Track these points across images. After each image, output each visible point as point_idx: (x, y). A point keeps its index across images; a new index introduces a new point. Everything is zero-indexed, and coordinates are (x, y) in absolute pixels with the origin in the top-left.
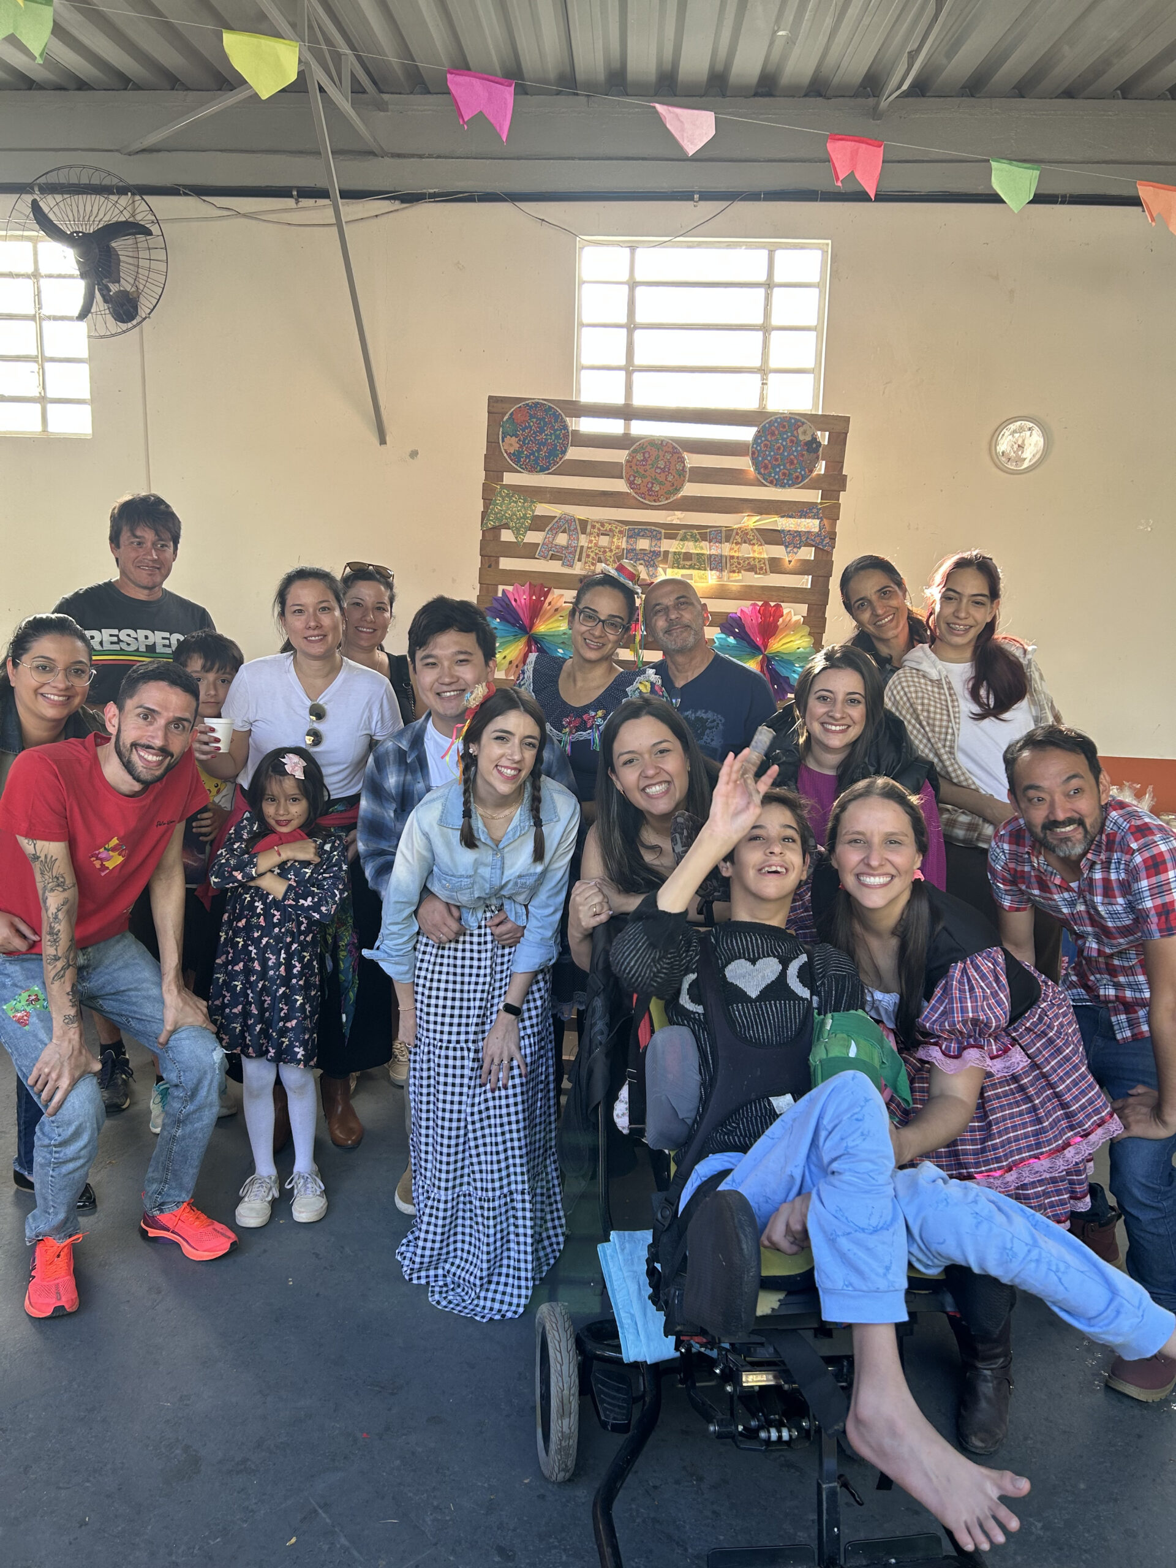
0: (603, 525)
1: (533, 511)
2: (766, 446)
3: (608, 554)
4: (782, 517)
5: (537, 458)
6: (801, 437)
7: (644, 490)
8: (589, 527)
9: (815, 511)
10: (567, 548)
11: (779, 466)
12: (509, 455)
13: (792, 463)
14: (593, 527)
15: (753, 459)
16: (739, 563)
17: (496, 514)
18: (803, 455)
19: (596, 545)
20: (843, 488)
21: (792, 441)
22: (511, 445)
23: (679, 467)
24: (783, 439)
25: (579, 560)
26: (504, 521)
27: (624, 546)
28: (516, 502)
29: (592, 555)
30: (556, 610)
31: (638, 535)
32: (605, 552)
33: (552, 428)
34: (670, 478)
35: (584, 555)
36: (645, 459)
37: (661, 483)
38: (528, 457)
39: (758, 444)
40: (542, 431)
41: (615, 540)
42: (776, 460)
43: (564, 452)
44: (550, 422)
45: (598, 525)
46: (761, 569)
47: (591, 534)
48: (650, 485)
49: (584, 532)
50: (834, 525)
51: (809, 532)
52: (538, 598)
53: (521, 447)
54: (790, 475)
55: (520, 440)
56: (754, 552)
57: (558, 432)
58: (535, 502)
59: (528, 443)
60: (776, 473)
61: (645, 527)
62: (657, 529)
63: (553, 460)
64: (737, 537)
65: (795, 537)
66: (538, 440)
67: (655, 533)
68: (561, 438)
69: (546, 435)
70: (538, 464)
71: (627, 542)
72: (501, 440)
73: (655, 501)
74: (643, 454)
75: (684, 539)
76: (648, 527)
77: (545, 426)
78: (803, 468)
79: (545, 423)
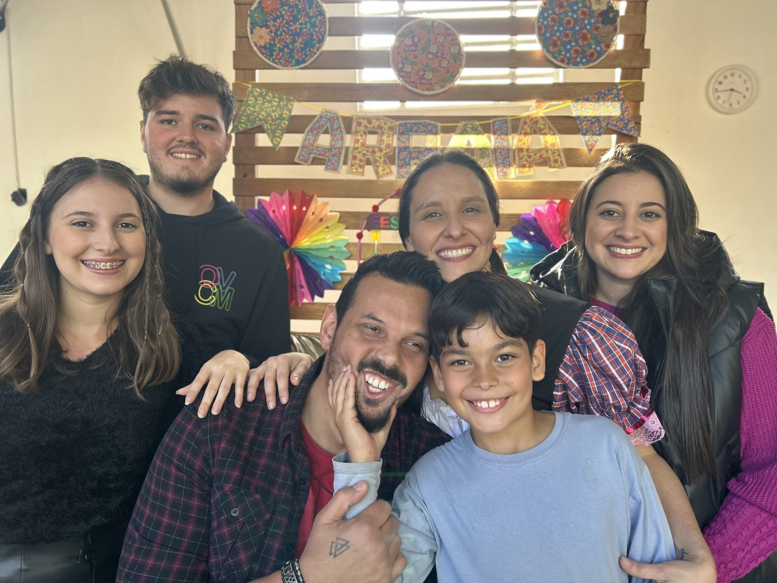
0: (370, 122)
1: (290, 111)
2: (554, 20)
3: (378, 154)
4: (577, 100)
5: (292, 51)
6: (595, 7)
7: (415, 78)
8: (354, 125)
9: (615, 91)
10: (330, 150)
11: (569, 42)
12: (259, 48)
13: (585, 38)
14: (359, 124)
15: (541, 35)
16: (530, 157)
17: (248, 116)
18: (597, 28)
19: (363, 144)
20: (646, 63)
21: (584, 13)
22: (261, 37)
23: (454, 50)
24: (573, 11)
25: (345, 163)
26: (258, 123)
27: (395, 144)
28: (270, 102)
29: (360, 156)
30: (321, 220)
31: (411, 130)
32: (374, 152)
33: (307, 15)
34: (444, 64)
35: (350, 156)
36: (414, 44)
37: (433, 71)
38: (281, 50)
39: (545, 19)
40: (295, 20)
41: (385, 138)
42: (567, 36)
43: (321, 41)
44: (304, 9)
45: (364, 122)
46: (556, 161)
47: (357, 132)
48: (421, 73)
49: (349, 132)
50: (637, 108)
51: (609, 117)
52: (300, 208)
53: (273, 39)
54: (583, 52)
55: (271, 32)
56: (546, 142)
57: (313, 20)
58: (291, 100)
59: (281, 35)
60: (567, 51)
61: (418, 121)
62: (432, 122)
63: (310, 51)
64: (525, 127)
65: (593, 123)
66: (292, 30)
67: (430, 127)
68: (317, 26)
69: (301, 24)
70: (293, 57)
71: (399, 139)
72: (252, 32)
73: (428, 90)
74: (413, 37)
75: (464, 132)
76: (422, 121)
77: (298, 14)
78: (598, 43)
79: (298, 10)
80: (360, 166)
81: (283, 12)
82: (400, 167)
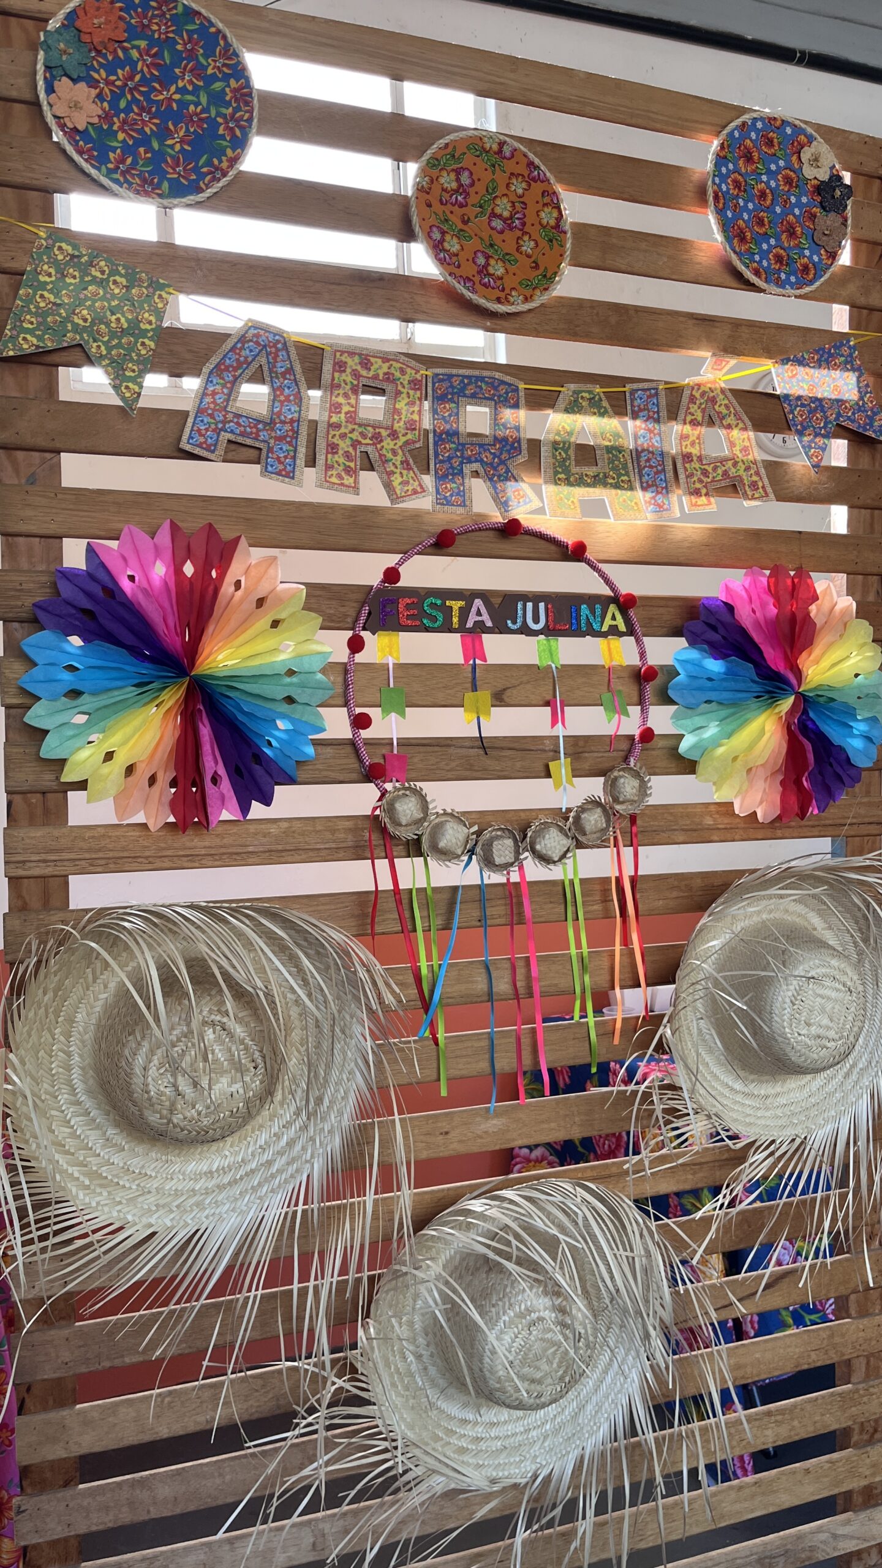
0: (366, 363)
1: (160, 314)
2: (737, 184)
3: (388, 444)
4: (785, 361)
5: (159, 156)
6: (808, 172)
7: (469, 270)
8: (327, 367)
9: (845, 350)
10: (270, 424)
11: (766, 237)
12: (73, 133)
13: (792, 234)
14: (340, 366)
15: (720, 212)
16: (705, 473)
17: (42, 314)
18: (812, 217)
19: (352, 417)
21: (788, 181)
22: (76, 106)
23: (547, 216)
24: (769, 172)
25: (311, 462)
26: (70, 338)
27: (427, 423)
28: (101, 283)
29: (344, 445)
30: (260, 602)
31: (461, 393)
32: (377, 438)
33: (198, 71)
34: (528, 246)
35: (321, 445)
36: (461, 189)
37: (505, 259)
38: (128, 148)
39: (724, 178)
40: (167, 77)
41: (401, 405)
42: (761, 222)
43: (240, 144)
44: (192, 55)
45: (353, 363)
46: (754, 485)
47: (334, 386)
49: (315, 382)
51: (840, 402)
52: (203, 571)
53: (107, 117)
54: (790, 262)
55: (100, 96)
56: (732, 444)
57: (218, 86)
58: (162, 287)
59: (128, 110)
60: (764, 255)
61: (477, 373)
62: (508, 379)
63: (209, 163)
64: (694, 408)
65: (812, 412)
66: (159, 103)
67: (503, 389)
68: (228, 104)
69: (182, 91)
70: (163, 175)
71: (434, 411)
72: (50, 90)
73: (499, 300)
74: (458, 172)
75: (573, 408)
76: (486, 373)
77: (175, 64)
78: (816, 245)
79: (175, 53)
80: (348, 470)
81: (135, 54)
82: (441, 478)
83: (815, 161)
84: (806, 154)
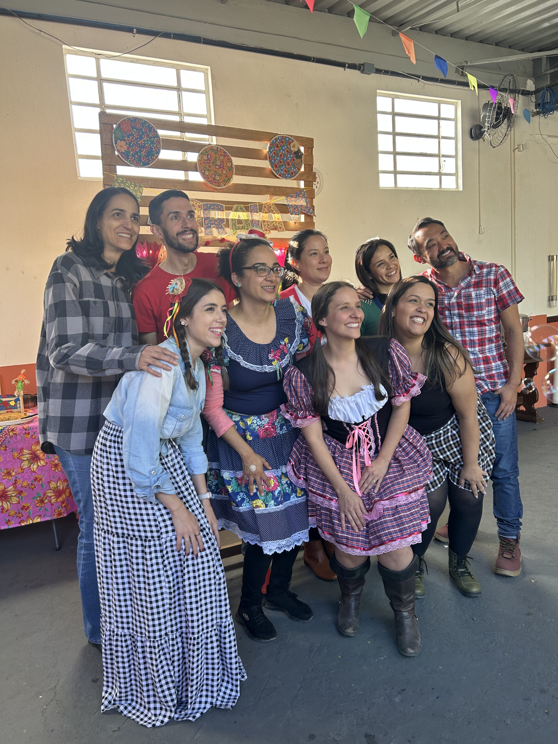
1: (141, 193)
2: (275, 153)
4: (288, 196)
5: (140, 157)
6: (292, 149)
7: (211, 179)
9: (303, 193)
11: (282, 166)
12: (121, 153)
13: (289, 165)
15: (270, 161)
16: (268, 225)
18: (294, 160)
20: (315, 179)
21: (287, 151)
22: (121, 146)
23: (229, 164)
24: (283, 150)
27: (202, 215)
31: (210, 208)
33: (148, 136)
34: (224, 172)
36: (208, 159)
37: (219, 175)
38: (133, 156)
39: (271, 152)
40: (141, 138)
42: (281, 162)
43: (158, 153)
44: (146, 132)
46: (280, 228)
50: (312, 202)
51: (302, 206)
52: (154, 252)
53: (128, 148)
54: (289, 171)
55: (126, 143)
56: (275, 218)
57: (152, 139)
58: (142, 187)
59: (133, 146)
60: (282, 170)
61: (213, 203)
62: (221, 204)
63: (151, 158)
64: (265, 209)
65: (295, 208)
66: (139, 144)
67: (220, 207)
68: (155, 144)
69: (144, 141)
70: (141, 161)
71: (204, 213)
72: (116, 143)
73: (218, 186)
74: (208, 155)
75: (236, 210)
76: (216, 203)
77: (143, 134)
78: (295, 167)
79: (142, 132)
81: (133, 133)
82: (206, 228)
83: (294, 146)
84: (292, 145)
